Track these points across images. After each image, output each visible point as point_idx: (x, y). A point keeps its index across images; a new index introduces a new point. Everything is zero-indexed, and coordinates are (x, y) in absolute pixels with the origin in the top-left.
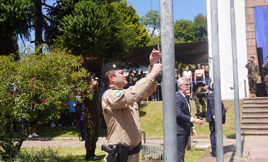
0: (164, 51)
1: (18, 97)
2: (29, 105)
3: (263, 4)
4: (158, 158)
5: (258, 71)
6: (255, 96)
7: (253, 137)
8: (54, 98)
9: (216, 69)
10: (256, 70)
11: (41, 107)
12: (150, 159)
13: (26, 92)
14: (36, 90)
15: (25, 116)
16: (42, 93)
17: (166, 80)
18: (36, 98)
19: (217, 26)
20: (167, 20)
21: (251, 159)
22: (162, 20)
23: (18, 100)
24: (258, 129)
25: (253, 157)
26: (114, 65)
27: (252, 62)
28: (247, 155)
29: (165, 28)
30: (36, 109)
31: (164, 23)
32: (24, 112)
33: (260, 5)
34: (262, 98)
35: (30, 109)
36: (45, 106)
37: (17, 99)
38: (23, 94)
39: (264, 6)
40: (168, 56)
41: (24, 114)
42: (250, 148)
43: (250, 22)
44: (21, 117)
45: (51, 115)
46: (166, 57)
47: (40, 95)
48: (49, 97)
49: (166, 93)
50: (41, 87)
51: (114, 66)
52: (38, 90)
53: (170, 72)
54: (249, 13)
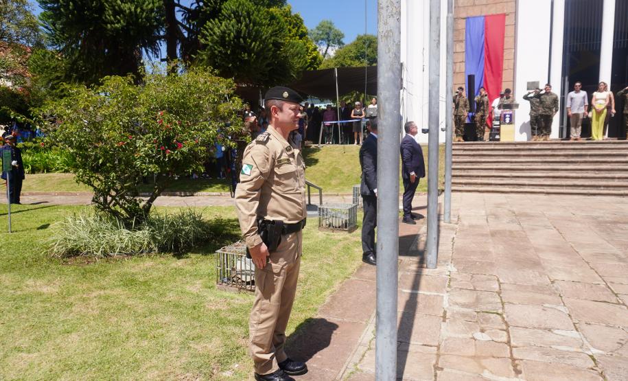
0: (384, 65)
1: (141, 139)
2: (158, 153)
3: (478, 14)
4: (341, 224)
5: (468, 106)
6: (462, 140)
7: (459, 193)
8: (194, 142)
10: (466, 106)
11: (176, 155)
12: (330, 226)
13: (153, 133)
14: (168, 129)
15: (153, 168)
16: (176, 134)
17: (386, 116)
18: (169, 142)
19: (439, 36)
20: (390, 9)
21: (463, 225)
22: (382, 8)
23: (141, 144)
24: (466, 184)
25: (466, 223)
26: (286, 92)
27: (460, 95)
28: (456, 219)
29: (386, 24)
30: (169, 158)
31: (385, 15)
32: (150, 162)
33: (474, 15)
34: (472, 142)
35: (160, 158)
36: (182, 153)
37: (139, 143)
38: (148, 136)
39: (480, 17)
40: (390, 74)
41: (151, 166)
42: (459, 209)
43: (461, 39)
44: (147, 170)
45: (191, 167)
46: (386, 75)
47: (173, 137)
48: (187, 140)
50: (176, 124)
51: (286, 94)
52: (170, 129)
54: (460, 26)
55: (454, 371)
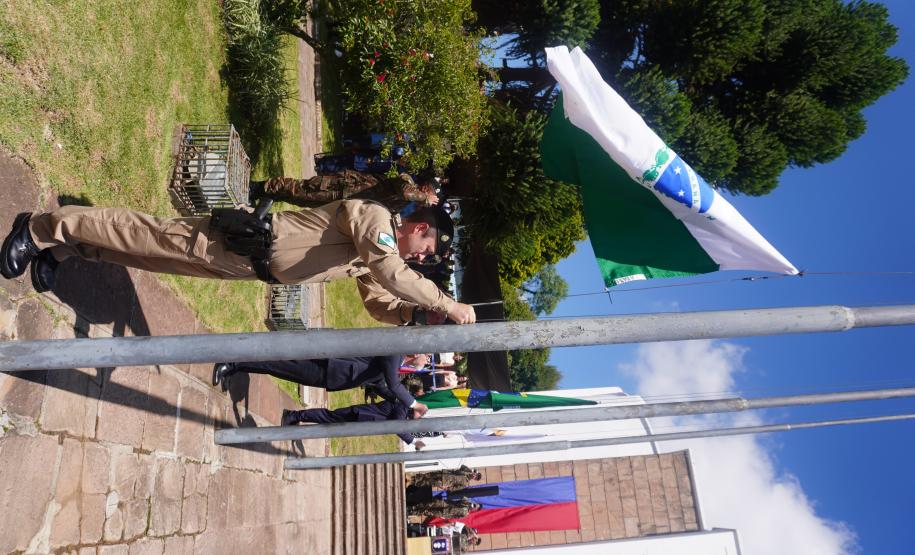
0: (478, 330)
1: (389, 25)
2: (370, 48)
3: (578, 492)
4: (278, 308)
5: (455, 489)
6: (408, 484)
7: (329, 484)
8: (387, 99)
9: (451, 422)
10: (455, 485)
11: (368, 73)
12: (274, 292)
13: (398, 42)
14: (402, 62)
15: (349, 40)
16: (397, 73)
18: (385, 62)
19: (536, 424)
20: (545, 334)
21: (281, 487)
22: (546, 324)
23: (381, 26)
24: (344, 493)
25: (286, 490)
27: (470, 477)
28: (290, 477)
29: (528, 330)
30: (365, 63)
31: (538, 328)
32: (357, 38)
33: (577, 487)
34: (405, 498)
35: (364, 51)
36: (371, 81)
37: (383, 23)
38: (394, 36)
39: (576, 495)
40: (467, 339)
41: (352, 38)
42: (305, 482)
43: (546, 471)
44: (347, 32)
45: (352, 93)
46: (465, 333)
47: (391, 69)
48: (390, 89)
49: (388, 334)
50: (410, 73)
52: (403, 66)
53: (432, 344)
55: (58, 460)
